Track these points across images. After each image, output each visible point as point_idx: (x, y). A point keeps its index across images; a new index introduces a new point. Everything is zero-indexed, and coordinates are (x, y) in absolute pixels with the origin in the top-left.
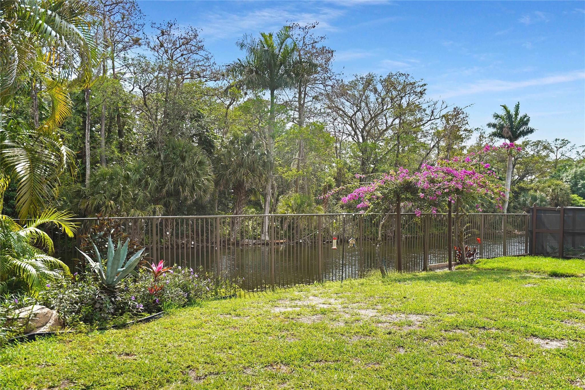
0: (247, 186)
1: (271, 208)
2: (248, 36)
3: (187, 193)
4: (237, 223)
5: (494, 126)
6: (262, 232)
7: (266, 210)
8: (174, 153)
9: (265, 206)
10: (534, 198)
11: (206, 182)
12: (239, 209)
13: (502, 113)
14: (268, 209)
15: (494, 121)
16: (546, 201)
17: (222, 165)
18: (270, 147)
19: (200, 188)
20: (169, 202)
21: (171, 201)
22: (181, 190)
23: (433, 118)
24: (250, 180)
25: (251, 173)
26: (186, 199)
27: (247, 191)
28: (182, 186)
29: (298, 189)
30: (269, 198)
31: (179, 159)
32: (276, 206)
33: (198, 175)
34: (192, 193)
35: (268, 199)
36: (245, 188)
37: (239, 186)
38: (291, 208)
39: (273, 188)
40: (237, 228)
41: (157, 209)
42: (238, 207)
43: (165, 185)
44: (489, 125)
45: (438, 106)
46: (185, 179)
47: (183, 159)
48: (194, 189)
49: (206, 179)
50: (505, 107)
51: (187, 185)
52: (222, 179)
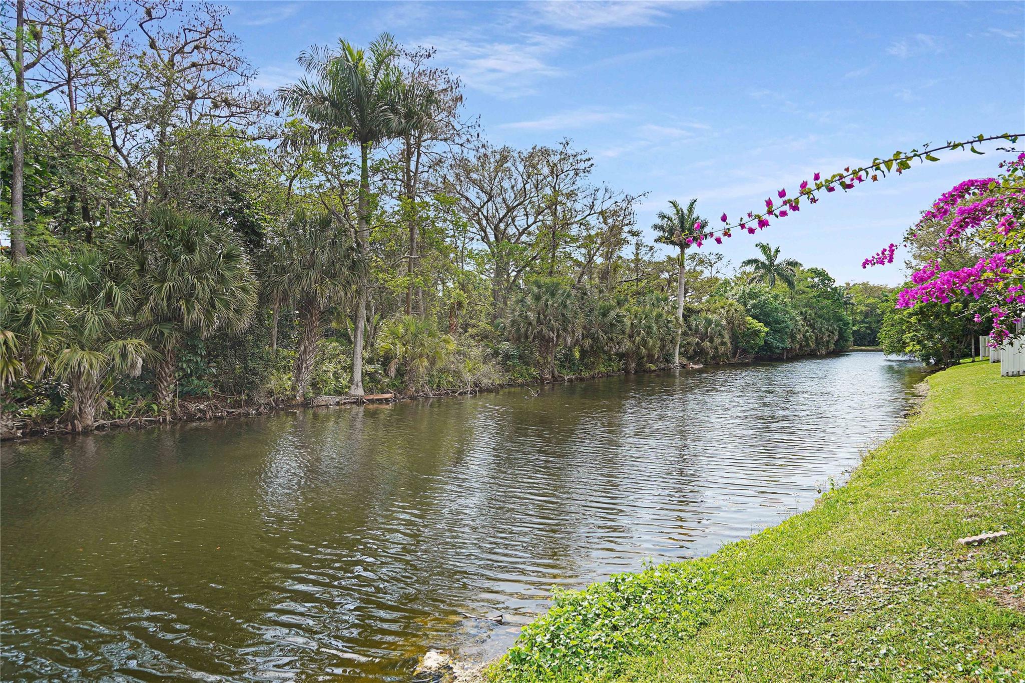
0: (322, 302)
1: (367, 342)
2: (320, 48)
3: (197, 314)
4: (307, 368)
5: (661, 228)
6: (351, 381)
7: (358, 345)
8: (168, 236)
9: (355, 337)
10: (709, 322)
11: (240, 294)
12: (310, 344)
13: (671, 212)
14: (360, 342)
15: (659, 222)
16: (721, 326)
17: (275, 265)
18: (362, 237)
19: (227, 305)
20: (162, 333)
21: (166, 332)
22: (183, 308)
23: (593, 212)
24: (327, 291)
25: (330, 280)
26: (196, 327)
27: (323, 313)
28: (187, 301)
29: (410, 309)
30: (362, 324)
31: (180, 247)
32: (373, 337)
33: (222, 280)
34: (208, 314)
35: (360, 325)
36: (319, 305)
37: (308, 304)
38: (400, 338)
39: (368, 307)
40: (307, 377)
41: (130, 348)
42: (308, 339)
43: (147, 299)
44: (655, 227)
45: (600, 195)
46: (193, 287)
47: (190, 248)
48: (214, 306)
49: (239, 287)
50: (675, 204)
51: (197, 298)
52: (275, 291)
